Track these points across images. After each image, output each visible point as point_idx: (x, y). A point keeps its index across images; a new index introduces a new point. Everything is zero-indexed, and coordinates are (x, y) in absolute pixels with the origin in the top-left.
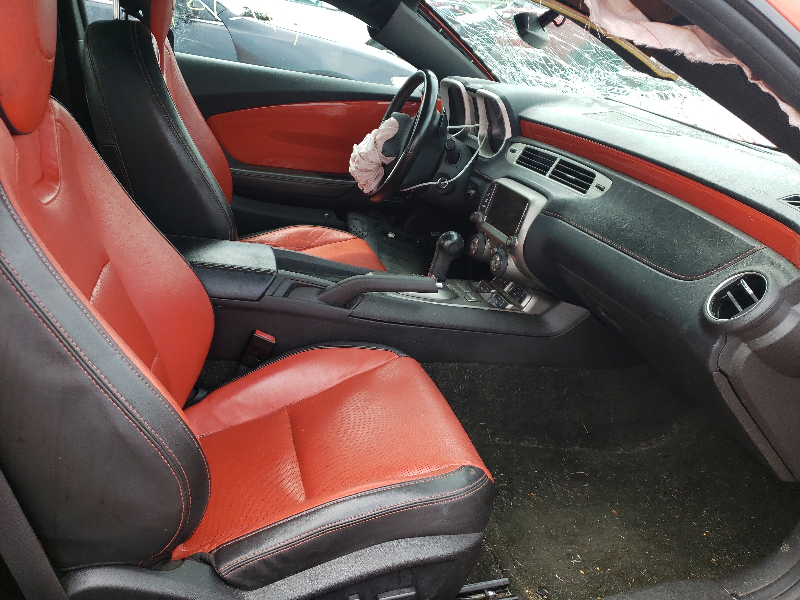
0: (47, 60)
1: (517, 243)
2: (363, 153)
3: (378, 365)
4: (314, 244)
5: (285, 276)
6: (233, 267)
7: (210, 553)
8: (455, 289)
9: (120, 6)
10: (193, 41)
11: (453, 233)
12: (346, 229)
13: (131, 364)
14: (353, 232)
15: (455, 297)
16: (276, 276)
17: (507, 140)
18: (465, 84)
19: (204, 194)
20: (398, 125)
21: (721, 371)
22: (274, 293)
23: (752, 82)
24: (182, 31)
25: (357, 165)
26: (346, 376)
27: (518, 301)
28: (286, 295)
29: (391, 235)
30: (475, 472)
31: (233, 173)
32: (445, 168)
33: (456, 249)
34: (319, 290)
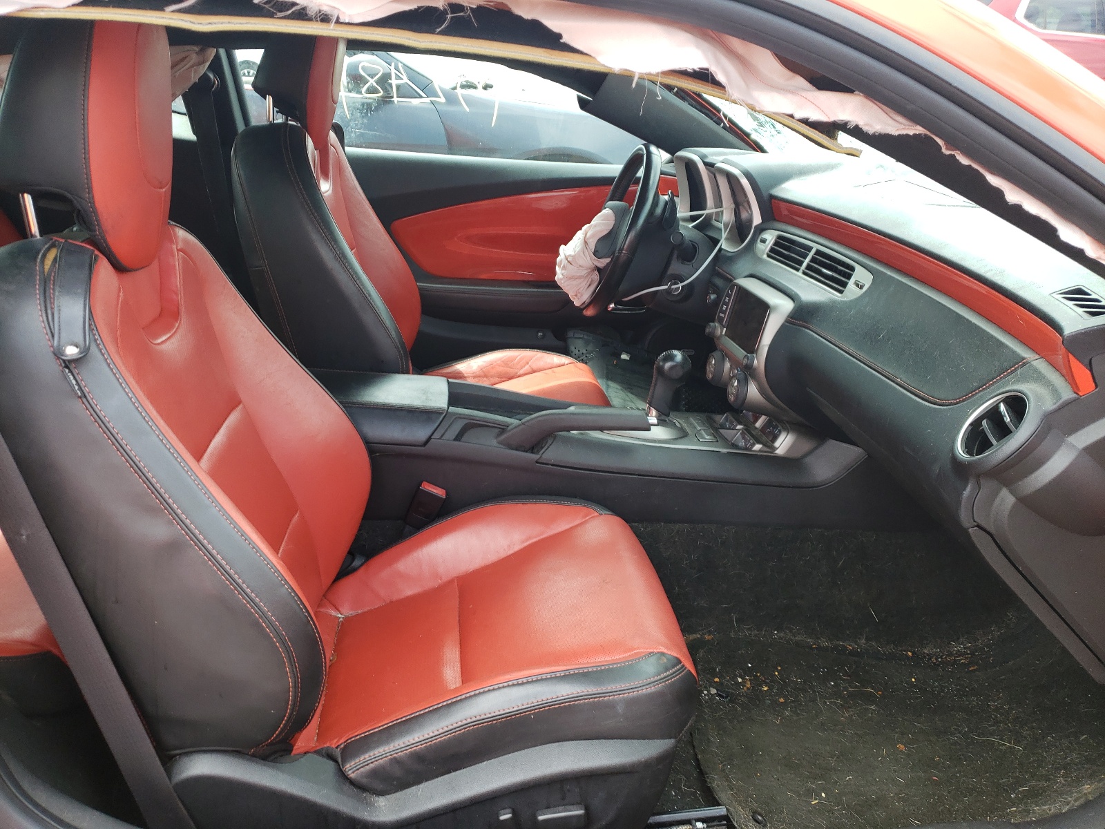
0: (159, 190)
1: (756, 361)
2: (570, 256)
3: (571, 525)
4: (522, 372)
5: (457, 414)
6: (393, 406)
7: (337, 748)
8: (685, 425)
9: (274, 106)
10: (371, 133)
11: (675, 352)
12: (565, 351)
13: (229, 518)
14: (573, 354)
15: (683, 435)
16: (446, 415)
17: (755, 227)
18: (702, 157)
19: (368, 319)
20: (614, 218)
21: (978, 526)
22: (442, 436)
23: (947, 152)
24: (357, 122)
25: (563, 271)
26: (530, 538)
27: (771, 439)
28: (458, 438)
29: (624, 356)
30: (665, 661)
31: (420, 289)
32: (676, 267)
33: (679, 373)
34: (497, 430)
